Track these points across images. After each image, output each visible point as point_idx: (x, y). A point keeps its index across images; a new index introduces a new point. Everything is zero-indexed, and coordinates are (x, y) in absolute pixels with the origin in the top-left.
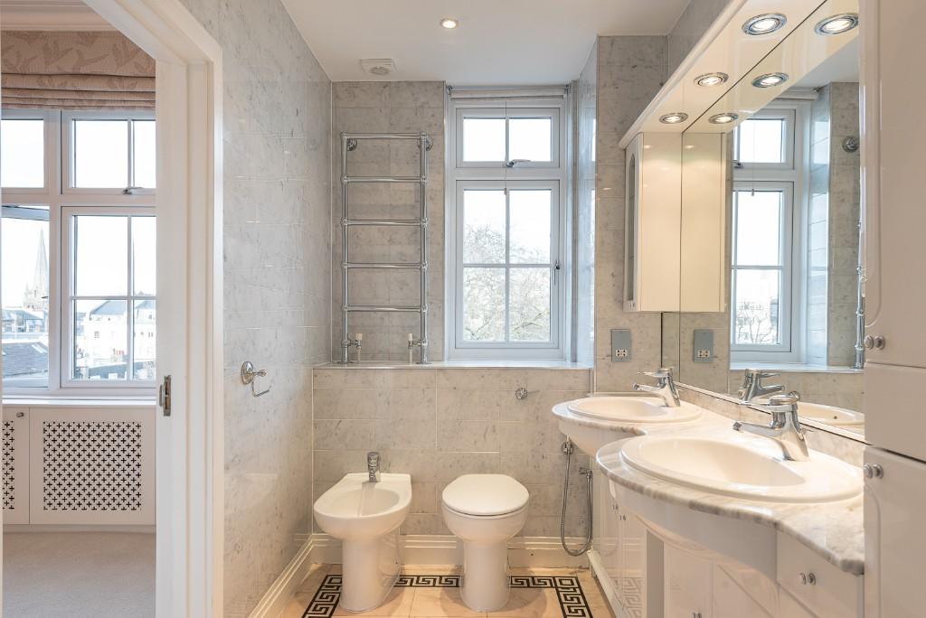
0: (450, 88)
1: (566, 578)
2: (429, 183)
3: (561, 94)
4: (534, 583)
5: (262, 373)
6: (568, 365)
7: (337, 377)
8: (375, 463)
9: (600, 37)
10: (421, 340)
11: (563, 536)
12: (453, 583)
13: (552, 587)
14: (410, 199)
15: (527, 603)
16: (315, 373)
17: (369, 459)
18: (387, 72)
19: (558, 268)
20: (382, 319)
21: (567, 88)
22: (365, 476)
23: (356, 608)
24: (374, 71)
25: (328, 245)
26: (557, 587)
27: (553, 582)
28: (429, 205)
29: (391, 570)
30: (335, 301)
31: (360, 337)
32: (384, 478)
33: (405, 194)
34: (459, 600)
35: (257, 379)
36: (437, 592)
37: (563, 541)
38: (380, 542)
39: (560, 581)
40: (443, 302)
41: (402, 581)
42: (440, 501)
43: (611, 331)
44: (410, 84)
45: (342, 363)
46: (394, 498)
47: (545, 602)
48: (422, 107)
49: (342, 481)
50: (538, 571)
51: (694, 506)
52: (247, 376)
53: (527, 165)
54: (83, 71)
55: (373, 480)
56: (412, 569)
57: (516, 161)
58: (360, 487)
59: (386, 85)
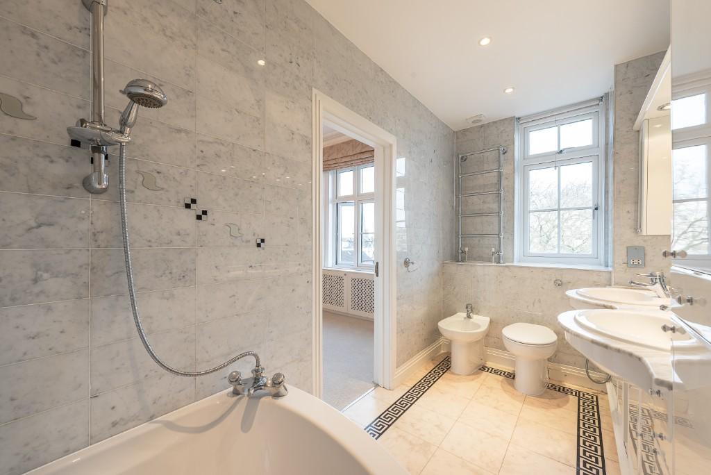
0: (519, 118)
1: (588, 394)
2: (504, 171)
3: (597, 103)
4: (564, 390)
5: (413, 263)
6: (603, 268)
7: (453, 268)
8: (470, 310)
9: (616, 66)
10: (499, 251)
11: (587, 369)
12: (511, 376)
13: (576, 395)
14: (495, 180)
15: (555, 399)
16: (443, 265)
17: (467, 307)
18: (480, 121)
19: (596, 209)
20: (479, 241)
21: (601, 99)
22: (465, 315)
23: (457, 372)
24: (474, 122)
25: (453, 207)
26: (579, 397)
27: (578, 394)
28: (504, 182)
29: (477, 361)
30: (456, 233)
31: (467, 249)
32: (475, 317)
33: (493, 178)
34: (513, 385)
35: (411, 265)
36: (501, 378)
37: (587, 373)
38: (470, 345)
39: (584, 395)
40: (513, 231)
41: (483, 368)
42: (502, 333)
43: (627, 248)
44: (495, 122)
45: (458, 261)
46: (479, 326)
47: (567, 401)
48: (501, 132)
49: (455, 316)
50: (568, 385)
51: (593, 342)
52: (407, 263)
53: (572, 150)
54: (364, 151)
55: (469, 317)
56: (489, 364)
57: (564, 149)
58: (463, 319)
59: (482, 126)
